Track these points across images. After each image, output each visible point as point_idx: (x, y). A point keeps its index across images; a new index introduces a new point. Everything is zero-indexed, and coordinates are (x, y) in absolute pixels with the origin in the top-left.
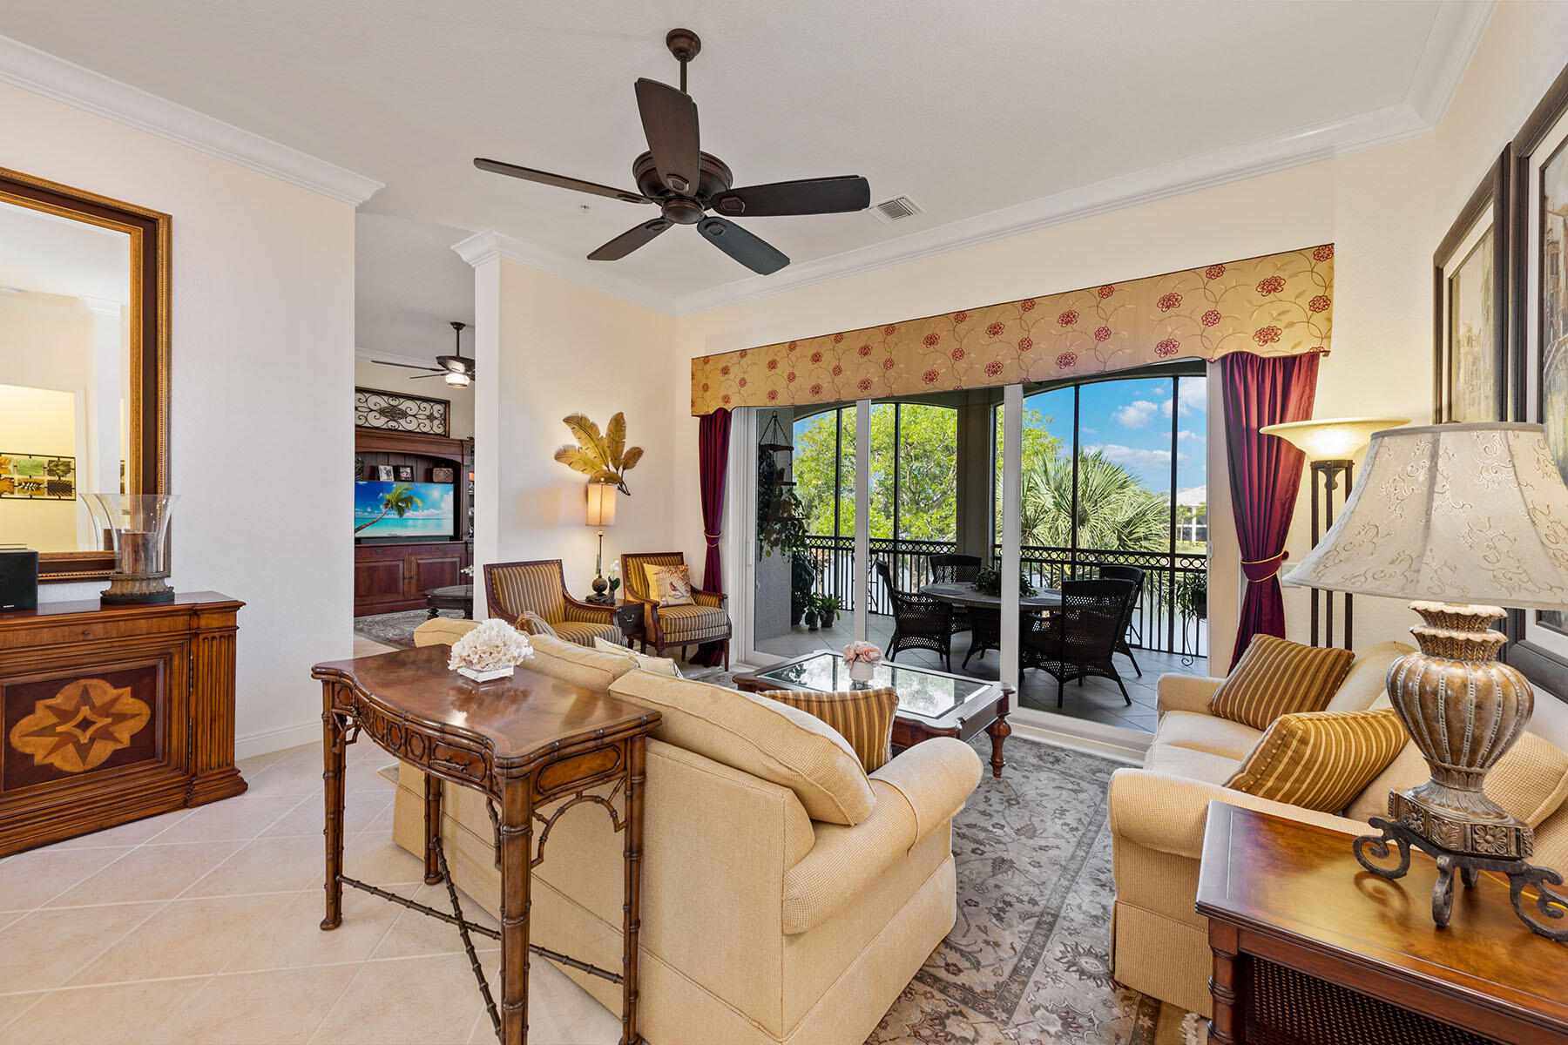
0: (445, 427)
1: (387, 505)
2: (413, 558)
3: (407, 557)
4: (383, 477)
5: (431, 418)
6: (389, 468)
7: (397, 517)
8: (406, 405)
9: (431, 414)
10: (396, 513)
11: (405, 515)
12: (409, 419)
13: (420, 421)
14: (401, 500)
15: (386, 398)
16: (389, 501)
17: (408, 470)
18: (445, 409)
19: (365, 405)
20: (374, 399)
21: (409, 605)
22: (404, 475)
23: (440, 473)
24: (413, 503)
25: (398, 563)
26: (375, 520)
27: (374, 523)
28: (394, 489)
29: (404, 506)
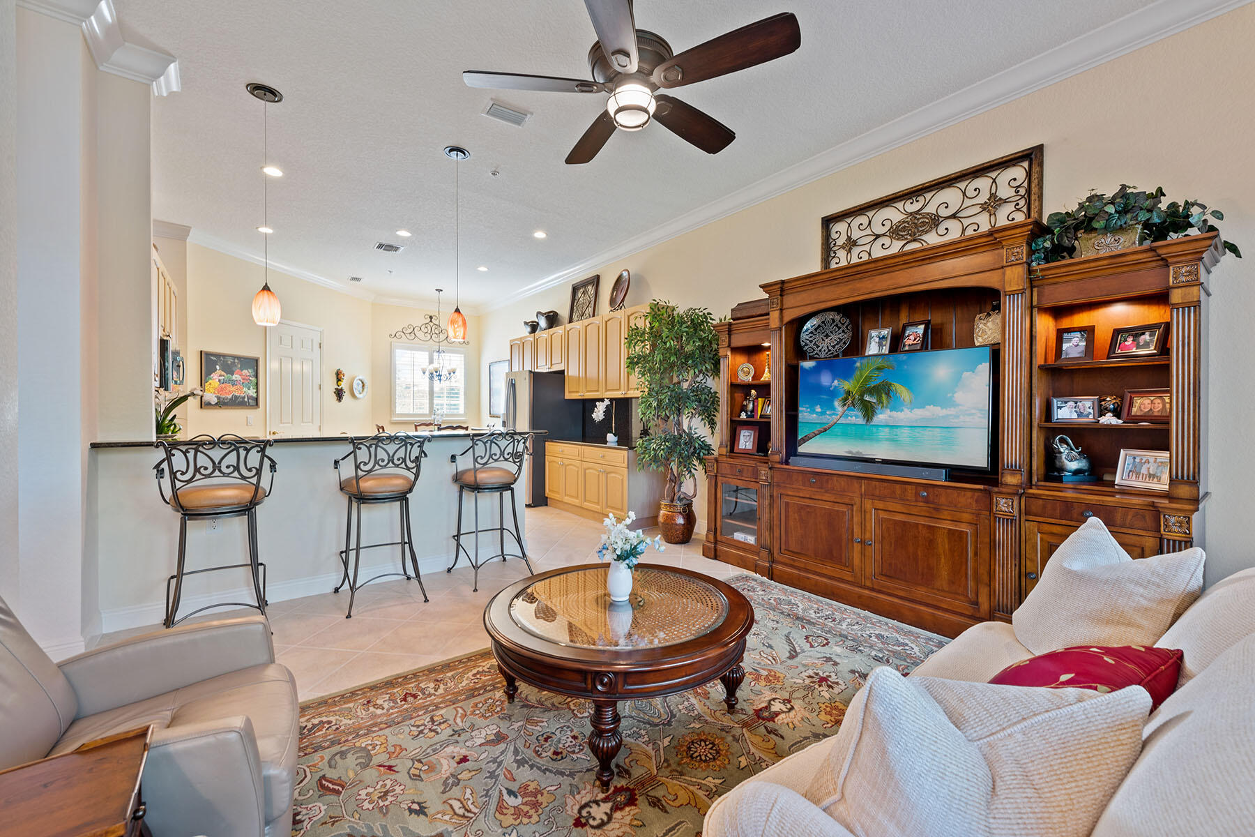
1: (845, 399)
2: (868, 506)
3: (857, 500)
4: (872, 348)
5: (991, 205)
6: (886, 332)
7: (861, 421)
8: (934, 203)
9: (992, 197)
10: (859, 414)
11: (875, 419)
12: (943, 227)
14: (871, 391)
15: (900, 205)
16: (848, 393)
17: (921, 328)
20: (884, 214)
22: (909, 342)
23: (988, 322)
24: (891, 394)
25: (843, 508)
26: (826, 426)
27: (825, 430)
28: (861, 369)
29: (875, 401)
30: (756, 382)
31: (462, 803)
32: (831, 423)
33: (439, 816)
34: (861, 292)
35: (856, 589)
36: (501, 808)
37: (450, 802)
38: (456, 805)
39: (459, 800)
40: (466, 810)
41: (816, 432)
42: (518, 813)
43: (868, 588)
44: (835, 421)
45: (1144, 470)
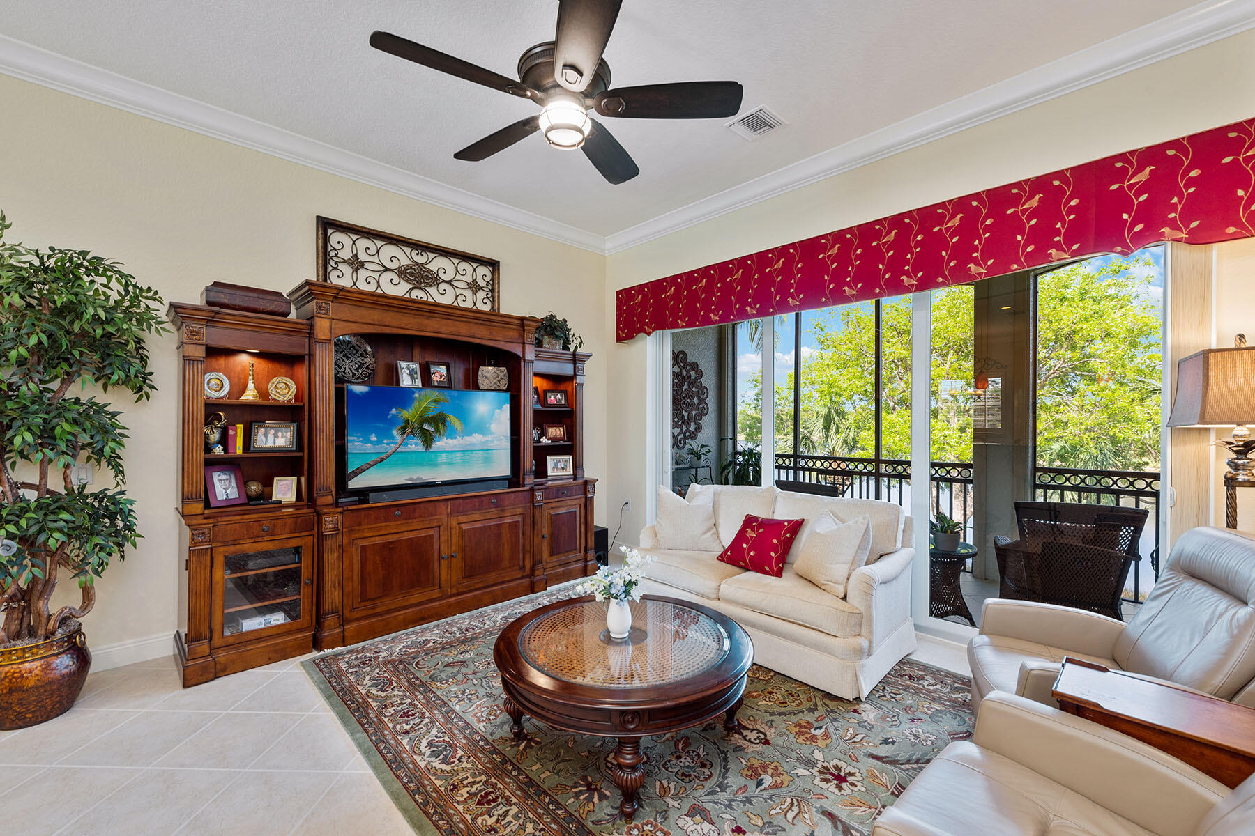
0: (493, 302)
1: (404, 428)
2: (454, 522)
3: (445, 521)
4: (406, 381)
5: (474, 287)
6: (414, 365)
7: (421, 448)
8: (437, 264)
9: (474, 280)
10: (419, 442)
11: (433, 446)
12: (443, 286)
13: (459, 292)
14: (429, 420)
15: (407, 250)
16: (407, 422)
17: (443, 369)
18: (493, 274)
19: (375, 259)
20: (389, 251)
21: (449, 606)
22: (436, 379)
23: (489, 374)
24: (447, 424)
25: (430, 532)
26: (383, 456)
27: (383, 460)
28: (420, 400)
29: (433, 430)
30: (234, 401)
31: (787, 811)
32: (390, 452)
33: (808, 821)
34: (429, 329)
35: (444, 601)
36: (776, 786)
37: (791, 821)
38: (790, 815)
39: (786, 814)
40: (792, 806)
41: (372, 463)
42: (776, 772)
43: (454, 595)
44: (393, 449)
45: (559, 467)
